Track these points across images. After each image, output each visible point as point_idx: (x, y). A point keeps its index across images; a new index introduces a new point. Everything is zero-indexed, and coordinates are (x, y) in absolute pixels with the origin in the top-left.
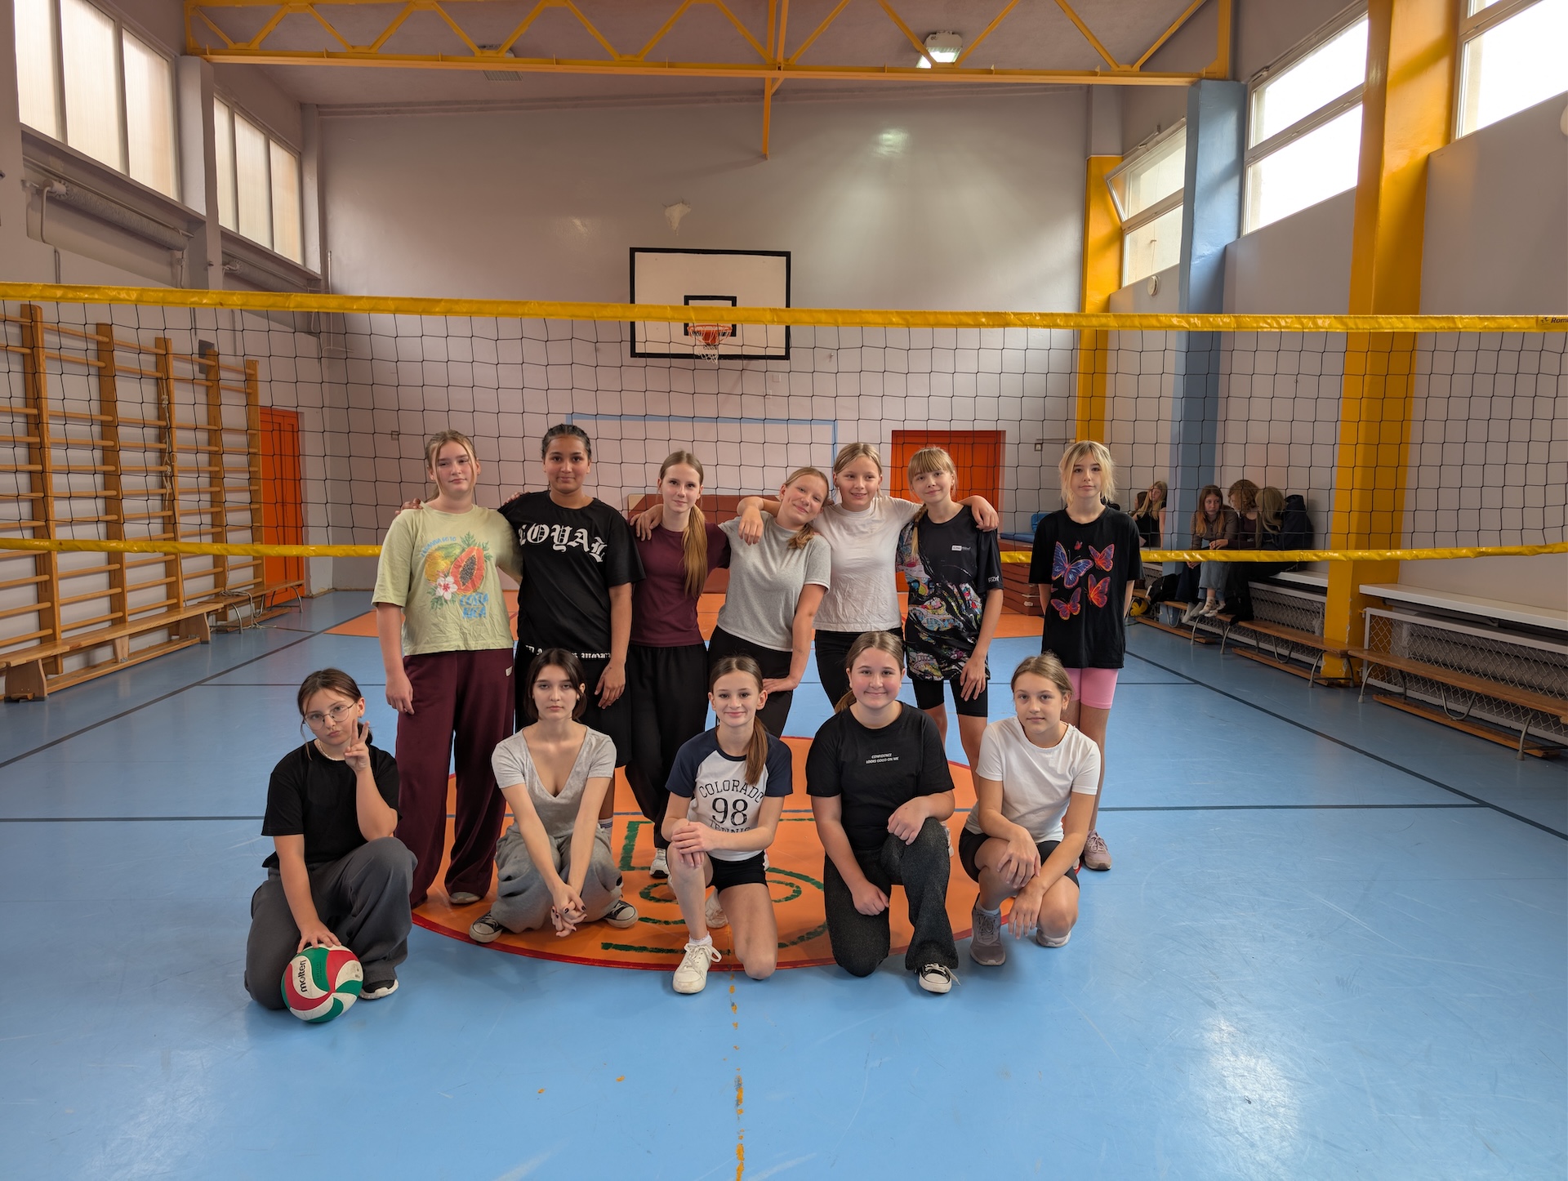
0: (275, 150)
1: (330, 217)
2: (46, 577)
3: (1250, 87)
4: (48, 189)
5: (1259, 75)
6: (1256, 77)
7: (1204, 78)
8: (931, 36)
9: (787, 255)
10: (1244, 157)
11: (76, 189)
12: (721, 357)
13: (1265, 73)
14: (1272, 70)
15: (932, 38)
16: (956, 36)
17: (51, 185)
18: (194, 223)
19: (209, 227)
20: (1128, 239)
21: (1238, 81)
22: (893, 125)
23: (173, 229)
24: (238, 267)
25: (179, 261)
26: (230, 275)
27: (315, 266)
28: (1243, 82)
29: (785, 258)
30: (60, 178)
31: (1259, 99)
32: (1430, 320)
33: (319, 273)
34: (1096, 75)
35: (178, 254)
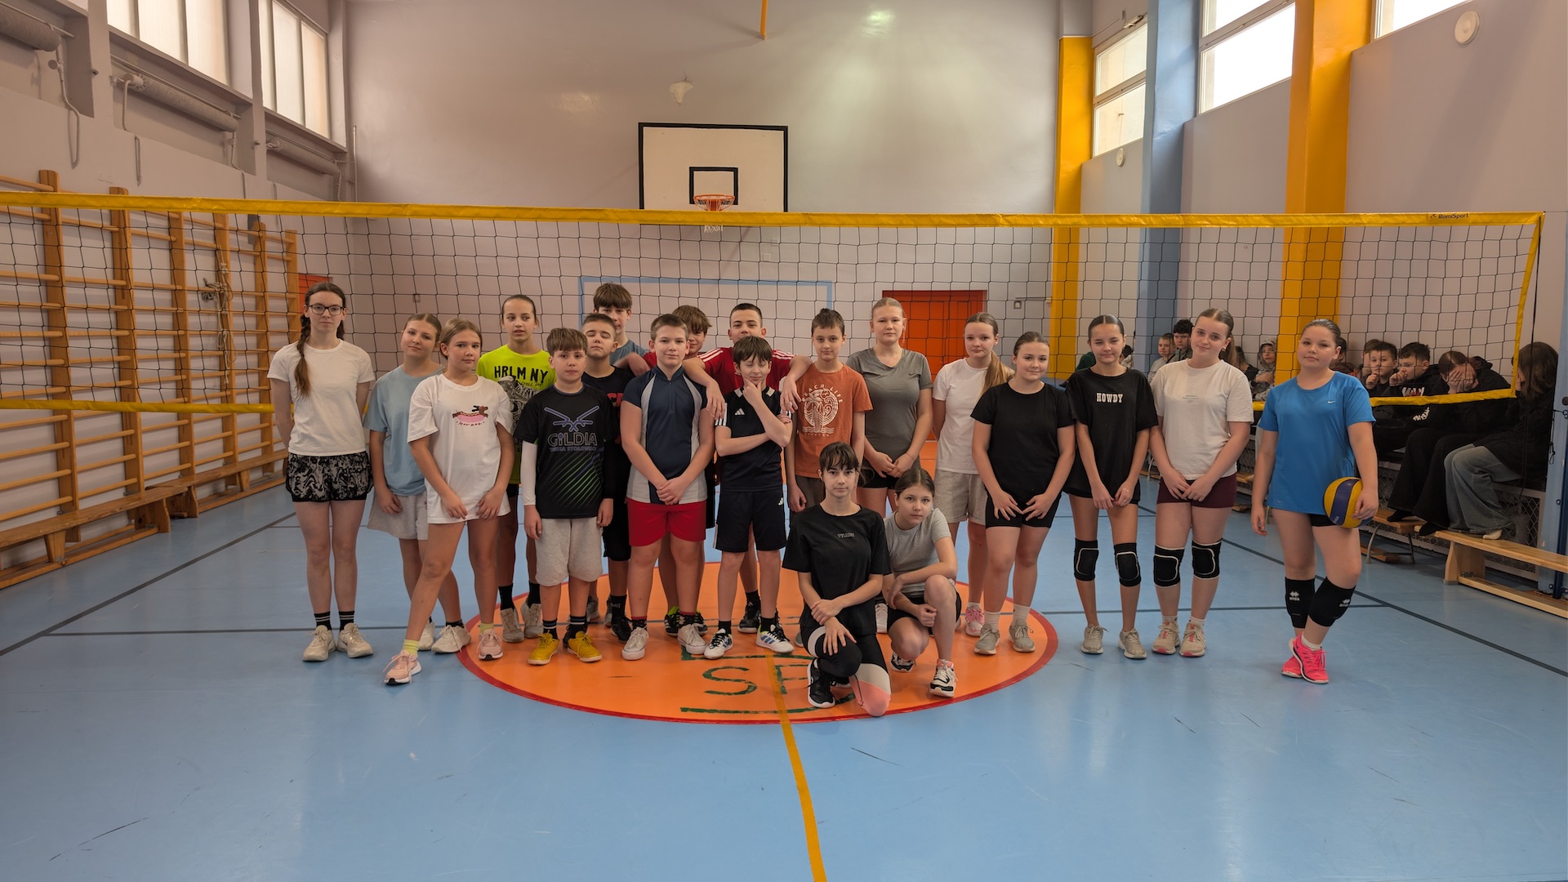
0: (305, 29)
1: (355, 94)
2: (131, 432)
4: (128, 82)
10: (1198, 43)
11: (152, 81)
17: (132, 79)
18: (241, 105)
19: (254, 107)
20: (1098, 113)
22: (883, 9)
23: (224, 112)
24: (279, 144)
25: (230, 141)
26: (272, 152)
27: (341, 140)
30: (138, 72)
33: (345, 146)
35: (229, 135)
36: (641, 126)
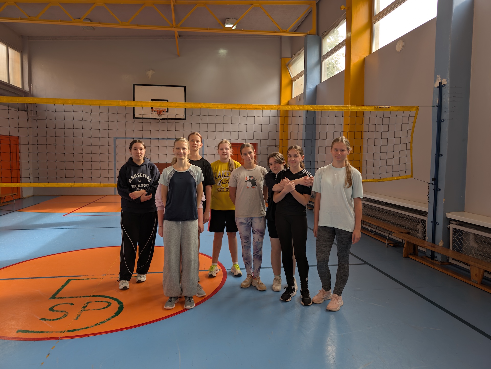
0: (10, 50)
1: (33, 73)
3: (322, 38)
5: (324, 34)
6: (323, 34)
7: (308, 34)
8: (227, 19)
9: (185, 87)
10: (321, 58)
12: (163, 119)
13: (325, 33)
14: (327, 32)
15: (227, 20)
16: (234, 20)
20: (294, 84)
21: (319, 35)
27: (27, 88)
28: (320, 36)
29: (184, 88)
31: (325, 41)
32: (341, 107)
33: (28, 91)
34: (275, 33)
36: (134, 85)
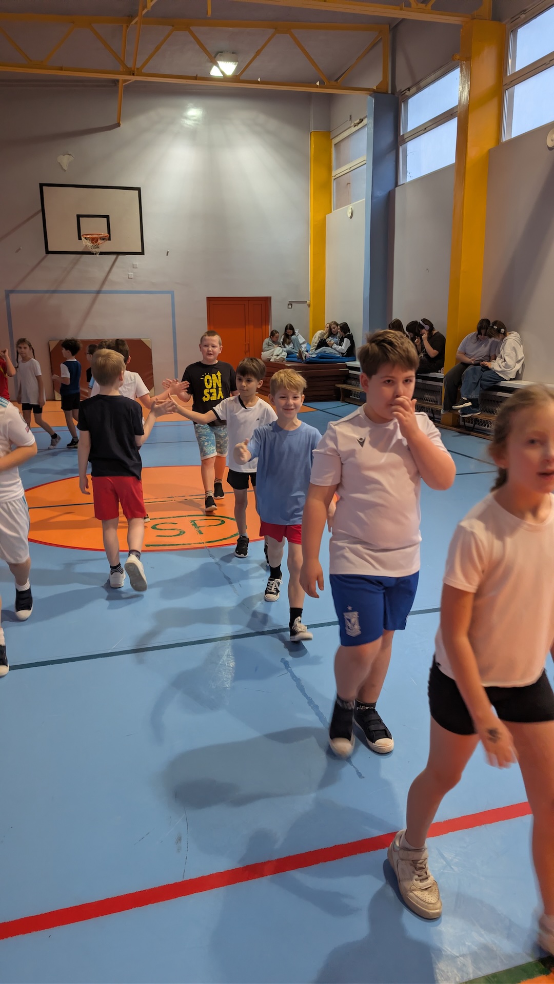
3: (401, 100)
6: (404, 94)
8: (220, 54)
9: (139, 189)
10: (398, 140)
12: (101, 253)
13: (407, 92)
14: (411, 90)
16: (232, 55)
20: (334, 182)
21: (394, 95)
22: (196, 106)
29: (137, 191)
34: (317, 87)
36: (41, 186)
